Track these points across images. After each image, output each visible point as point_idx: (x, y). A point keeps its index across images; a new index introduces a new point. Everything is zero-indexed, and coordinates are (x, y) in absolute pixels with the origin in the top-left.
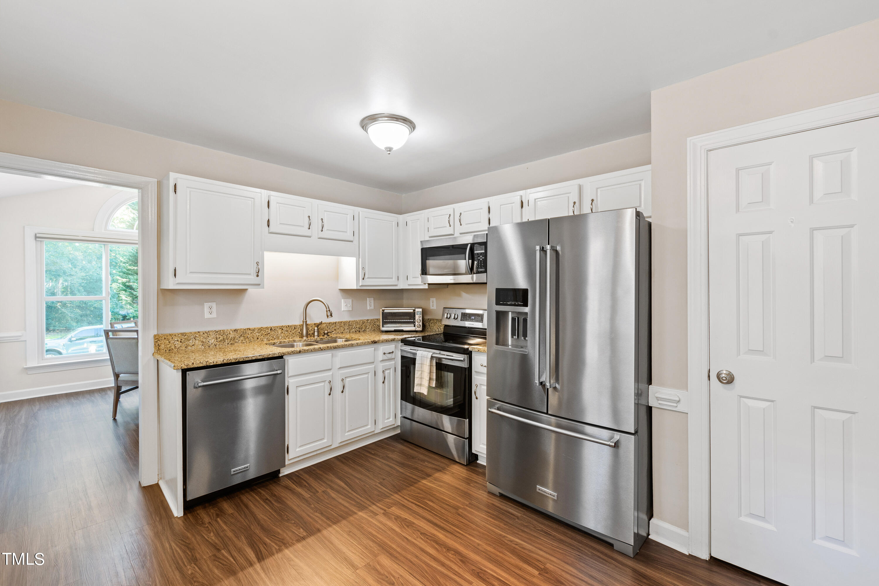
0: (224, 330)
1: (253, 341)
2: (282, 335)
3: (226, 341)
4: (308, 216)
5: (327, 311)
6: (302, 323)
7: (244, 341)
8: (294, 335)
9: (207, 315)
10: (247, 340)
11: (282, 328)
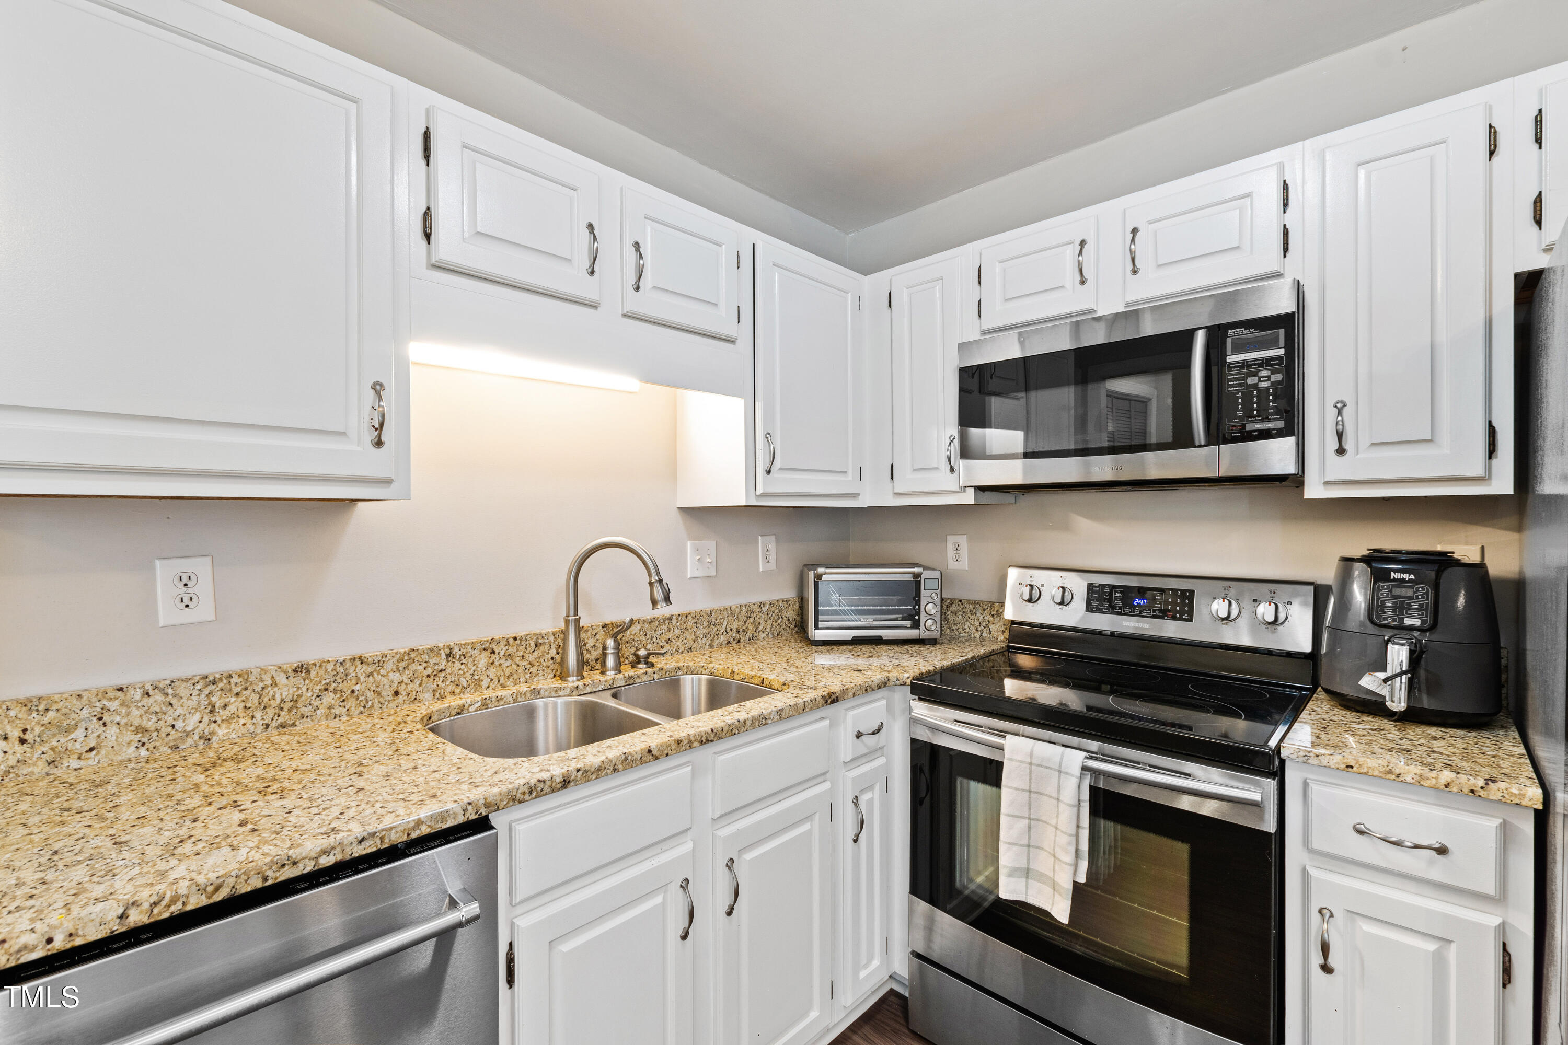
0: (249, 673)
1: (377, 705)
2: (492, 672)
3: (258, 715)
4: (585, 224)
5: (651, 584)
6: (562, 626)
7: (337, 711)
8: (534, 670)
9: (167, 614)
10: (351, 703)
11: (489, 647)
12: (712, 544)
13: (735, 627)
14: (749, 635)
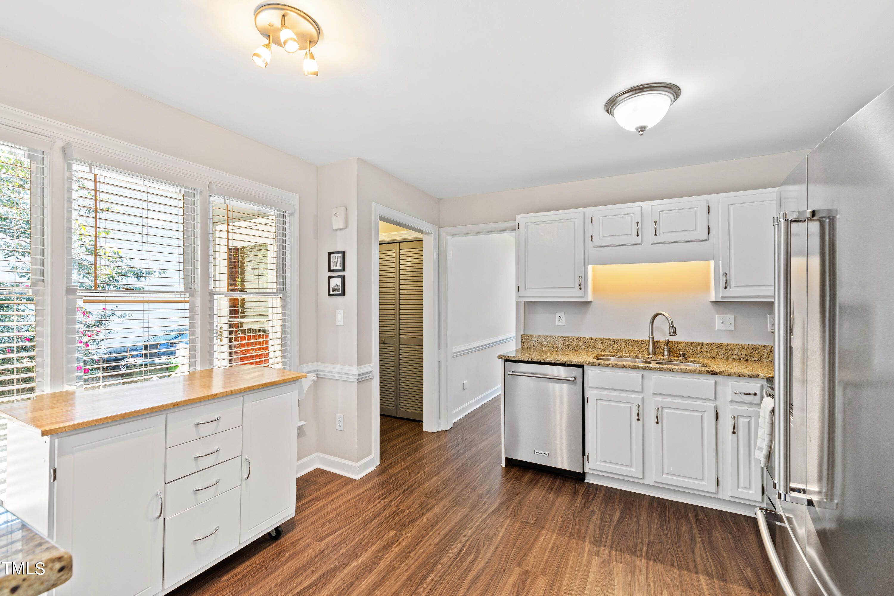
0: (569, 337)
1: (595, 350)
2: (626, 349)
3: (571, 346)
5: (669, 327)
6: (648, 339)
7: (586, 349)
8: (640, 351)
10: (589, 348)
11: (626, 341)
12: (732, 317)
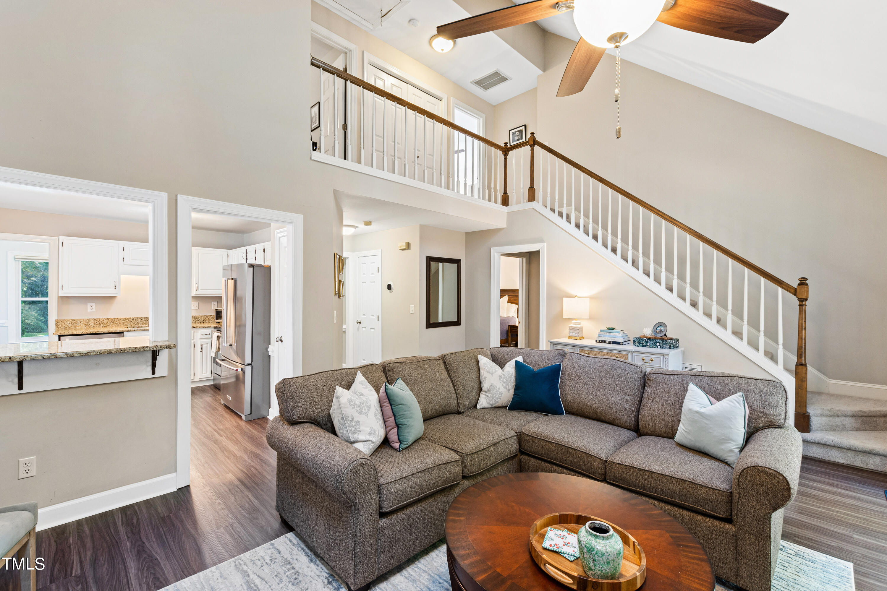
0: (100, 319)
2: (141, 323)
3: (101, 324)
7: (113, 325)
9: (89, 310)
10: (115, 324)
11: (141, 319)
12: (197, 303)
13: (202, 319)
14: (207, 321)
